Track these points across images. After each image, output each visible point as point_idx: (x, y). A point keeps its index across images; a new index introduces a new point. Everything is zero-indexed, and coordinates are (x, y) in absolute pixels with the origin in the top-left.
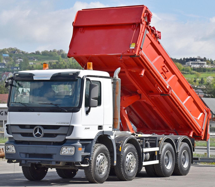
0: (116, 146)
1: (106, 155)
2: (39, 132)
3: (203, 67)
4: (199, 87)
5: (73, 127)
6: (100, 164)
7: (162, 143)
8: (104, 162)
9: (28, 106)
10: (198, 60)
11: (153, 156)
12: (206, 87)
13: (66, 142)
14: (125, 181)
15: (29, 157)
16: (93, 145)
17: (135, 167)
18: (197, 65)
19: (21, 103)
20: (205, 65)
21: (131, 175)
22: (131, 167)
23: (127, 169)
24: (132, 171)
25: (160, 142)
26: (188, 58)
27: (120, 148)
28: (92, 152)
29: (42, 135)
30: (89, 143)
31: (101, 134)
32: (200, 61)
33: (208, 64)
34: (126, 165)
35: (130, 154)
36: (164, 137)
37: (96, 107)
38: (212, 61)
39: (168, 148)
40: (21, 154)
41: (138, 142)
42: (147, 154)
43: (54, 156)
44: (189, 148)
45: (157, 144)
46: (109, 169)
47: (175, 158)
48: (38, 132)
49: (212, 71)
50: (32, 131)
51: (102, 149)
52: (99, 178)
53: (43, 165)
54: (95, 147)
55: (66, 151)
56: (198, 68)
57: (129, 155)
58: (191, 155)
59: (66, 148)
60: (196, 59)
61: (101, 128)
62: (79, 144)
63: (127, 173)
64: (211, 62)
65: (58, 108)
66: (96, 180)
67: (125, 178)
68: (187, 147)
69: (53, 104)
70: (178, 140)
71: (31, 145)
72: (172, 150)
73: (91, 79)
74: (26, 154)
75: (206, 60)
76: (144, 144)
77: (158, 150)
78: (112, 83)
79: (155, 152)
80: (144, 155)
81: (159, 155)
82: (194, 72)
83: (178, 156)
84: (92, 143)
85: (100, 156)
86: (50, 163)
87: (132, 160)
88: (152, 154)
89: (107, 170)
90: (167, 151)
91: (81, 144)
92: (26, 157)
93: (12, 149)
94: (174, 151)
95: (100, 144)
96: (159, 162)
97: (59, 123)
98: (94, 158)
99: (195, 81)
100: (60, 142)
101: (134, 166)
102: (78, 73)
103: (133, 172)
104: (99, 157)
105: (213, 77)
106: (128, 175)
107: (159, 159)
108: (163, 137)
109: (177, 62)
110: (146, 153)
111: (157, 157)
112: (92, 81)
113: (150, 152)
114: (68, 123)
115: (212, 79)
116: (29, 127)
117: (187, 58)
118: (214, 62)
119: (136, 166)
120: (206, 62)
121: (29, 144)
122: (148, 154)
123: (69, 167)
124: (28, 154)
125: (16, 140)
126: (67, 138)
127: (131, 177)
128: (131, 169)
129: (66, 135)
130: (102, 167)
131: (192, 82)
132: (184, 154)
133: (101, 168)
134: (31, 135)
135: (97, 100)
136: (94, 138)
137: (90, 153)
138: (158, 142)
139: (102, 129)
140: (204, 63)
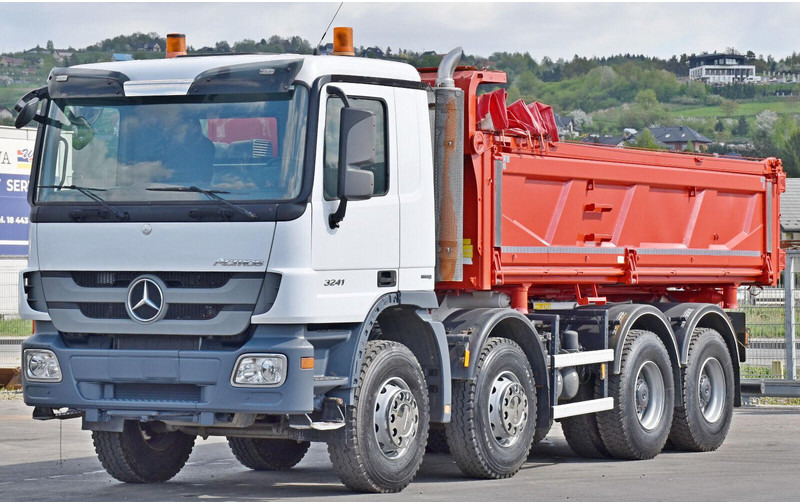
0: (450, 347)
1: (412, 385)
2: (150, 297)
3: (746, 81)
4: (732, 145)
5: (279, 276)
6: (388, 420)
7: (625, 330)
8: (402, 409)
9: (105, 199)
10: (728, 62)
11: (591, 382)
12: (755, 144)
13: (255, 336)
14: (488, 478)
15: (115, 397)
16: (360, 347)
17: (524, 425)
18: (727, 77)
19: (79, 189)
20: (750, 77)
21: (508, 457)
22: (510, 425)
23: (494, 434)
24: (513, 441)
25: (616, 327)
26: (698, 54)
27: (464, 355)
28: (356, 375)
29: (162, 310)
30: (344, 340)
31: (389, 305)
32: (734, 62)
33: (759, 71)
34: (492, 417)
35: (504, 375)
36: (633, 309)
37: (367, 197)
38: (775, 63)
39: (648, 353)
40: (82, 384)
41: (535, 331)
42: (567, 377)
43: (208, 392)
44: (726, 350)
45: (606, 337)
46: (425, 435)
47: (673, 389)
48: (145, 299)
49: (775, 94)
50: (121, 295)
51: (396, 361)
52: (384, 474)
53: (173, 426)
54: (367, 355)
55: (255, 370)
56: (728, 85)
57: (501, 379)
58: (732, 373)
59: (254, 360)
60: (723, 57)
61: (389, 280)
62: (303, 343)
63: (494, 448)
64: (770, 68)
65: (221, 203)
66: (372, 479)
67: (486, 468)
68: (719, 345)
69: (200, 191)
70: (684, 319)
71: (121, 349)
72: (662, 358)
73: (348, 89)
74: (103, 384)
75: (754, 60)
76: (557, 339)
77: (612, 359)
78: (431, 106)
79: (598, 366)
80: (559, 378)
81: (614, 379)
82: (716, 97)
83: (684, 381)
84: (355, 337)
85: (389, 388)
86: (195, 418)
87: (513, 402)
88: (587, 375)
89: (418, 439)
90: (643, 361)
91: (311, 342)
92: (102, 397)
93: (49, 367)
94: (669, 363)
95: (385, 342)
96: (616, 403)
97: (224, 264)
98: (363, 395)
99: (720, 127)
100: (230, 337)
101: (521, 422)
102: (295, 67)
103: (518, 445)
104: (384, 391)
105: (779, 115)
106: (498, 457)
107: (614, 393)
108: (628, 312)
109: (661, 69)
110: (564, 371)
111: (606, 385)
112: (350, 97)
113: (578, 368)
114: (261, 264)
115: (775, 119)
116: (111, 280)
117: (694, 55)
118: (778, 66)
119: (529, 423)
120: (753, 67)
121: (111, 348)
122: (575, 374)
123: (270, 429)
124: (109, 383)
125: (64, 330)
126: (256, 319)
127: (510, 463)
128: (508, 435)
129: (252, 308)
130: (395, 430)
131: (711, 131)
132: (707, 371)
133: (393, 432)
134: (118, 311)
135: (371, 173)
136: (361, 320)
137: (346, 379)
138: (611, 328)
139: (392, 283)
140: (748, 70)
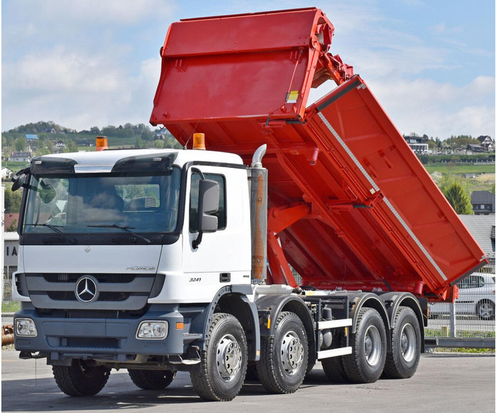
1: (238, 339)
2: (89, 288)
3: (423, 153)
5: (164, 276)
6: (224, 359)
7: (358, 308)
8: (233, 353)
9: (63, 231)
10: (412, 141)
11: (339, 338)
13: (150, 310)
15: (68, 345)
16: (209, 317)
19: (48, 226)
20: (425, 150)
21: (293, 381)
22: (293, 362)
23: (284, 368)
24: (295, 371)
25: (354, 306)
27: (267, 322)
28: (207, 333)
29: (95, 295)
30: (200, 313)
31: (225, 292)
32: (415, 141)
33: (431, 147)
34: (283, 358)
35: (290, 334)
36: (362, 295)
37: (214, 231)
38: (440, 143)
39: (371, 320)
40: (49, 338)
41: (307, 308)
42: (326, 335)
43: (123, 341)
44: (416, 319)
45: (348, 311)
46: (245, 367)
47: (386, 342)
48: (86, 289)
49: (441, 162)
50: (73, 287)
51: (229, 325)
52: (222, 390)
53: (100, 363)
54: (213, 321)
55: (150, 331)
57: (288, 336)
58: (420, 333)
59: (149, 324)
61: (226, 278)
62: (177, 314)
63: (284, 375)
64: (437, 145)
65: (130, 234)
66: (215, 393)
67: (279, 387)
68: (412, 317)
69: (119, 227)
70: (392, 301)
72: (380, 324)
73: (203, 169)
74: (61, 338)
75: (428, 140)
76: (320, 312)
77: (351, 324)
78: (249, 178)
79: (343, 328)
80: (321, 335)
81: (352, 336)
83: (392, 337)
84: (206, 311)
85: (225, 340)
86: (115, 357)
87: (295, 348)
88: (337, 333)
89: (241, 370)
90: (368, 326)
91: (182, 313)
92: (61, 345)
93: (30, 328)
95: (223, 314)
96: (354, 350)
97: (132, 269)
98: (210, 344)
100: (135, 311)
101: (299, 361)
102: (173, 156)
103: (298, 374)
104: (222, 342)
105: (443, 174)
106: (287, 381)
107: (352, 344)
108: (360, 297)
110: (324, 331)
111: (348, 339)
112: (204, 173)
113: (332, 330)
114: (153, 269)
115: (440, 177)
116: (67, 279)
119: (304, 361)
120: (427, 145)
121: (66, 317)
122: (330, 333)
123: (156, 364)
124: (65, 337)
125: (38, 307)
126: (150, 301)
127: (293, 385)
128: (292, 368)
129: (148, 295)
132: (405, 331)
133: (227, 366)
134: (70, 296)
135: (216, 217)
136: (210, 301)
137: (201, 335)
138: (351, 306)
139: (228, 280)
140: (424, 146)
